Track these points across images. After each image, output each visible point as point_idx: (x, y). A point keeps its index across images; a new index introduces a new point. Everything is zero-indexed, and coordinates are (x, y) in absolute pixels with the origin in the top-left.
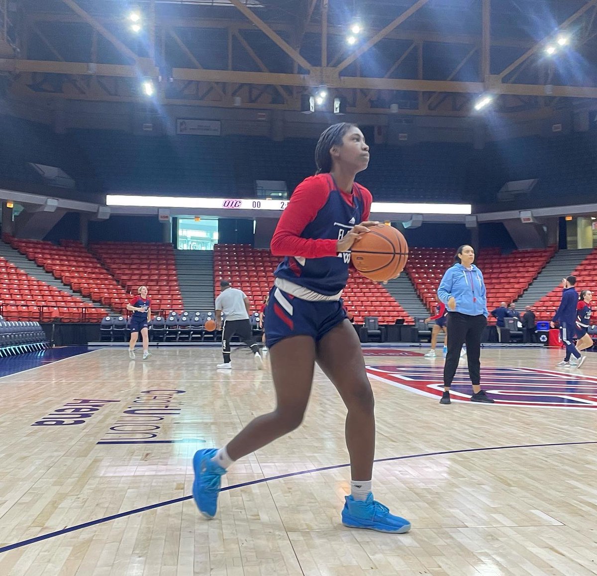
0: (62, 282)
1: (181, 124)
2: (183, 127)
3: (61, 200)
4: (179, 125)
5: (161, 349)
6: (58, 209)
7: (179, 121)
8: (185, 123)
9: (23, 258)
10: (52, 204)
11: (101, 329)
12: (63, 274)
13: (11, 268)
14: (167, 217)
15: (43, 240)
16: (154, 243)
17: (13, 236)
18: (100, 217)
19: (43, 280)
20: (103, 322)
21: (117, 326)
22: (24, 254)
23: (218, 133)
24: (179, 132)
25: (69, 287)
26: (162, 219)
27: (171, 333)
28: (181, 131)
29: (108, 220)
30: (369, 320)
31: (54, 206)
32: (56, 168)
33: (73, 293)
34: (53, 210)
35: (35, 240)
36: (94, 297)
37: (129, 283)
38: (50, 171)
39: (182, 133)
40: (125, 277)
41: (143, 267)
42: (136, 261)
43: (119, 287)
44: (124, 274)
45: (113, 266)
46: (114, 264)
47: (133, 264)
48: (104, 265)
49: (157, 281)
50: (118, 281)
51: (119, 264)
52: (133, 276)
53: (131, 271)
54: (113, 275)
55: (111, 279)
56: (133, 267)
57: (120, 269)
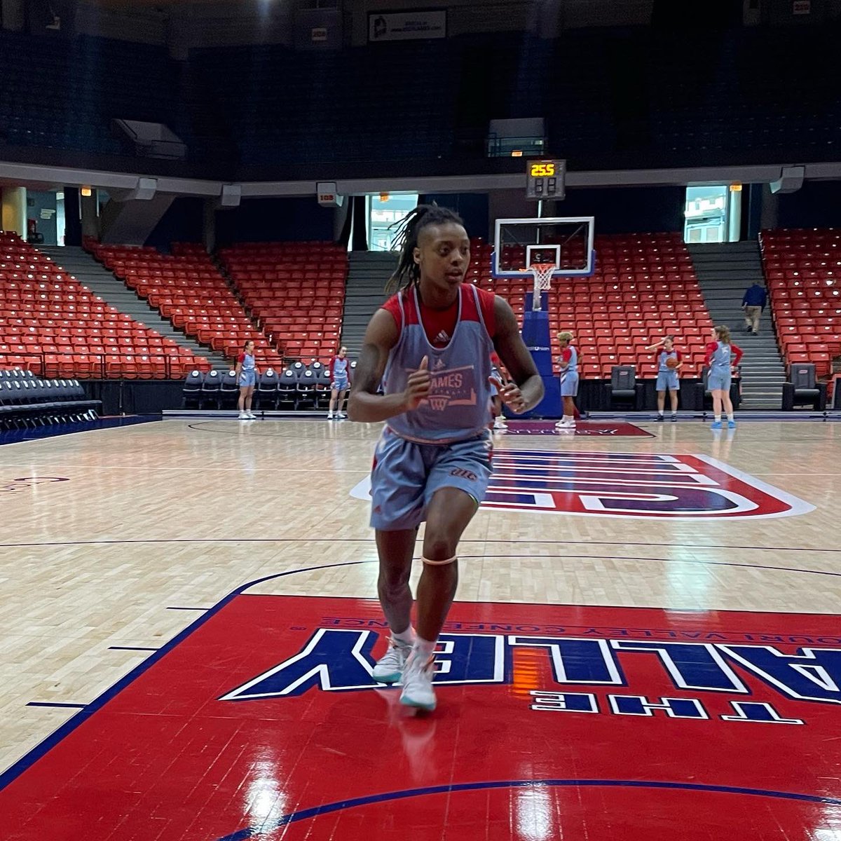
0: (160, 314)
1: (377, 23)
2: (380, 28)
3: (161, 179)
4: (372, 24)
5: (268, 420)
6: (158, 193)
7: (373, 18)
8: (384, 21)
9: (107, 277)
10: (146, 186)
11: (184, 390)
12: (161, 301)
13: (83, 294)
14: (331, 197)
15: (145, 245)
16: (318, 242)
17: (99, 241)
18: (225, 202)
19: (127, 311)
20: (189, 380)
21: (207, 386)
22: (110, 269)
23: (441, 34)
24: (372, 39)
25: (169, 322)
26: (324, 201)
27: (291, 395)
28: (376, 35)
29: (237, 207)
30: (619, 371)
31: (149, 190)
32: (159, 125)
33: (174, 331)
34: (149, 198)
35: (129, 246)
36: (203, 337)
37: (263, 313)
38: (147, 131)
39: (377, 39)
40: (258, 303)
41: (291, 284)
42: (282, 275)
43: (246, 319)
44: (260, 298)
45: (246, 285)
46: (247, 280)
47: (278, 280)
48: (232, 283)
49: (308, 308)
50: (247, 310)
51: (255, 282)
52: (273, 302)
53: (271, 293)
54: (241, 301)
55: (238, 307)
56: (276, 285)
57: (255, 289)
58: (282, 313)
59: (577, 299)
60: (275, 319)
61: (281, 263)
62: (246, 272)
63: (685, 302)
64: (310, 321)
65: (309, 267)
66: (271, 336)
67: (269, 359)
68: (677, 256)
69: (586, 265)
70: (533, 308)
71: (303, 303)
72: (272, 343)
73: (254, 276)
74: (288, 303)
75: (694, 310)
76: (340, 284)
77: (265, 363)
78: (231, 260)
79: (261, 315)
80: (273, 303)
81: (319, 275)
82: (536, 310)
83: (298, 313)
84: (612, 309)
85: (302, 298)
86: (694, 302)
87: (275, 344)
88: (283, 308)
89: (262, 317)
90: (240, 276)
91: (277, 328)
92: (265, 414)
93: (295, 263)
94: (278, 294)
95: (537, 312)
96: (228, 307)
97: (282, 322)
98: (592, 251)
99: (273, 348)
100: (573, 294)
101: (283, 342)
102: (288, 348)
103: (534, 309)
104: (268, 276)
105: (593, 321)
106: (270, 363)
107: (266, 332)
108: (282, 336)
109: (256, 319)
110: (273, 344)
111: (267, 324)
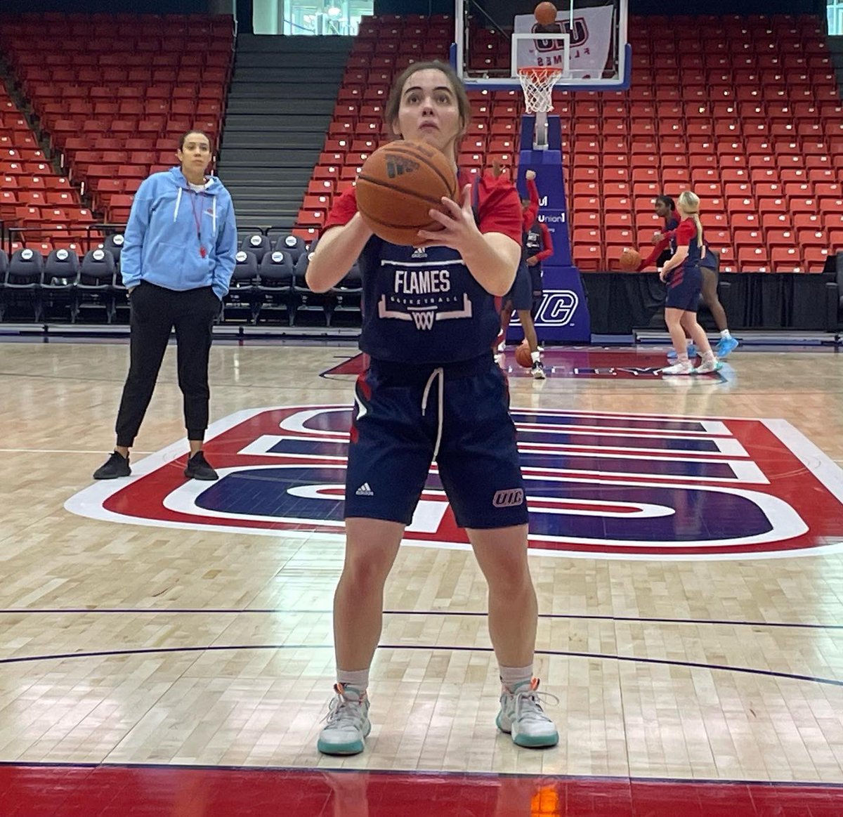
16: (180, 17)
37: (71, 143)
40: (63, 125)
41: (128, 92)
42: (113, 75)
43: (38, 153)
44: (68, 115)
45: (43, 90)
46: (46, 82)
47: (103, 83)
48: (18, 85)
49: (156, 135)
50: (43, 136)
51: (62, 85)
52: (91, 122)
53: (90, 106)
54: (33, 119)
55: (25, 131)
56: (98, 91)
57: (59, 98)
58: (107, 143)
59: (636, 129)
60: (94, 153)
61: (110, 51)
62: (44, 66)
63: (819, 138)
64: (158, 158)
65: (163, 60)
66: (83, 184)
67: (73, 226)
68: (808, 56)
69: (617, 69)
70: (535, 144)
71: (146, 126)
72: (82, 198)
73: (59, 74)
74: (119, 125)
75: (833, 152)
76: (216, 92)
77: (65, 234)
78: (18, 44)
79: (67, 146)
80: (91, 125)
81: (177, 75)
82: (540, 148)
83: (137, 143)
84: (694, 147)
85: (146, 116)
86: (833, 139)
87: (90, 199)
88: (110, 133)
89: (68, 150)
90: (33, 74)
91: (94, 170)
92: (50, 330)
93: (136, 51)
94: (102, 108)
95: (542, 151)
96: (7, 130)
97: (105, 160)
98: (626, 46)
99: (84, 207)
100: (627, 120)
101: (103, 195)
102: (113, 208)
103: (536, 146)
104: (85, 75)
105: (660, 168)
106: (74, 234)
107: (75, 177)
108: (103, 185)
109: (58, 152)
110: (86, 201)
111: (77, 163)
